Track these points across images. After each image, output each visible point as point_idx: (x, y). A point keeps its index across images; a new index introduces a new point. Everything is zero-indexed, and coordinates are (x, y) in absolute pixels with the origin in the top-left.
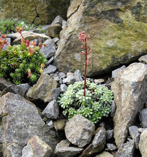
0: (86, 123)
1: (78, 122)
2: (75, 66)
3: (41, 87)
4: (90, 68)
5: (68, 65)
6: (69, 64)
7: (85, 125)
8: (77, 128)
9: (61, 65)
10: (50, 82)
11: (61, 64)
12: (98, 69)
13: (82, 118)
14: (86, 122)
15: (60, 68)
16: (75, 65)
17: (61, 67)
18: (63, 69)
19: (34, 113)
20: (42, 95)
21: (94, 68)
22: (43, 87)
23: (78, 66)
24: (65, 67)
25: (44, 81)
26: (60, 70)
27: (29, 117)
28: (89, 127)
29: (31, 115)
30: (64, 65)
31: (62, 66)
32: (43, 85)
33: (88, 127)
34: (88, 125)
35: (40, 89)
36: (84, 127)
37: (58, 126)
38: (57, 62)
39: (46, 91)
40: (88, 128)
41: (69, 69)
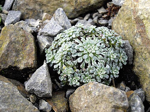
0: (115, 96)
1: (99, 96)
2: (48, 6)
3: (8, 47)
4: (73, 6)
5: (38, 7)
6: (40, 5)
7: (115, 99)
8: (100, 108)
9: (27, 9)
10: (22, 36)
11: (27, 7)
12: (84, 5)
13: (102, 87)
14: (115, 93)
15: (27, 14)
16: (49, 4)
17: (27, 11)
18: (31, 13)
19: (13, 95)
20: (14, 59)
21: (78, 5)
22: (11, 46)
23: (53, 5)
24: (33, 10)
25: (10, 36)
26: (27, 17)
27: (8, 106)
28: (123, 100)
29: (10, 100)
30: (31, 8)
31: (29, 9)
32: (11, 42)
33: (122, 102)
34: (121, 98)
35: (8, 50)
36: (113, 104)
37: (58, 107)
38: (20, 5)
39: (18, 51)
40: (123, 104)
41: (40, 12)
